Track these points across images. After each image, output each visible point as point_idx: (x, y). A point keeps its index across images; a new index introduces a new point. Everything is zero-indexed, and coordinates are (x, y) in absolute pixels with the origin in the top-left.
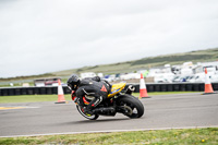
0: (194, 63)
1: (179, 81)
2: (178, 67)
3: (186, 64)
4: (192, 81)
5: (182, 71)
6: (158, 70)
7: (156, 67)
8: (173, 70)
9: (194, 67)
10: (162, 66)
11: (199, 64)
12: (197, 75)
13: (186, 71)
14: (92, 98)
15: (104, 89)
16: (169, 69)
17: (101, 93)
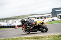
0: (13, 20)
1: (9, 25)
2: (8, 21)
3: (10, 20)
4: (12, 25)
5: (9, 22)
6: (3, 22)
7: (2, 21)
8: (7, 22)
9: (13, 21)
10: (4, 21)
11: (14, 20)
12: (13, 23)
13: (10, 22)
14: (29, 26)
15: (34, 23)
16: (6, 22)
17: (33, 25)
